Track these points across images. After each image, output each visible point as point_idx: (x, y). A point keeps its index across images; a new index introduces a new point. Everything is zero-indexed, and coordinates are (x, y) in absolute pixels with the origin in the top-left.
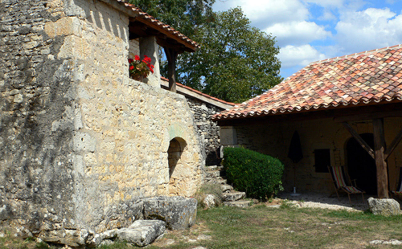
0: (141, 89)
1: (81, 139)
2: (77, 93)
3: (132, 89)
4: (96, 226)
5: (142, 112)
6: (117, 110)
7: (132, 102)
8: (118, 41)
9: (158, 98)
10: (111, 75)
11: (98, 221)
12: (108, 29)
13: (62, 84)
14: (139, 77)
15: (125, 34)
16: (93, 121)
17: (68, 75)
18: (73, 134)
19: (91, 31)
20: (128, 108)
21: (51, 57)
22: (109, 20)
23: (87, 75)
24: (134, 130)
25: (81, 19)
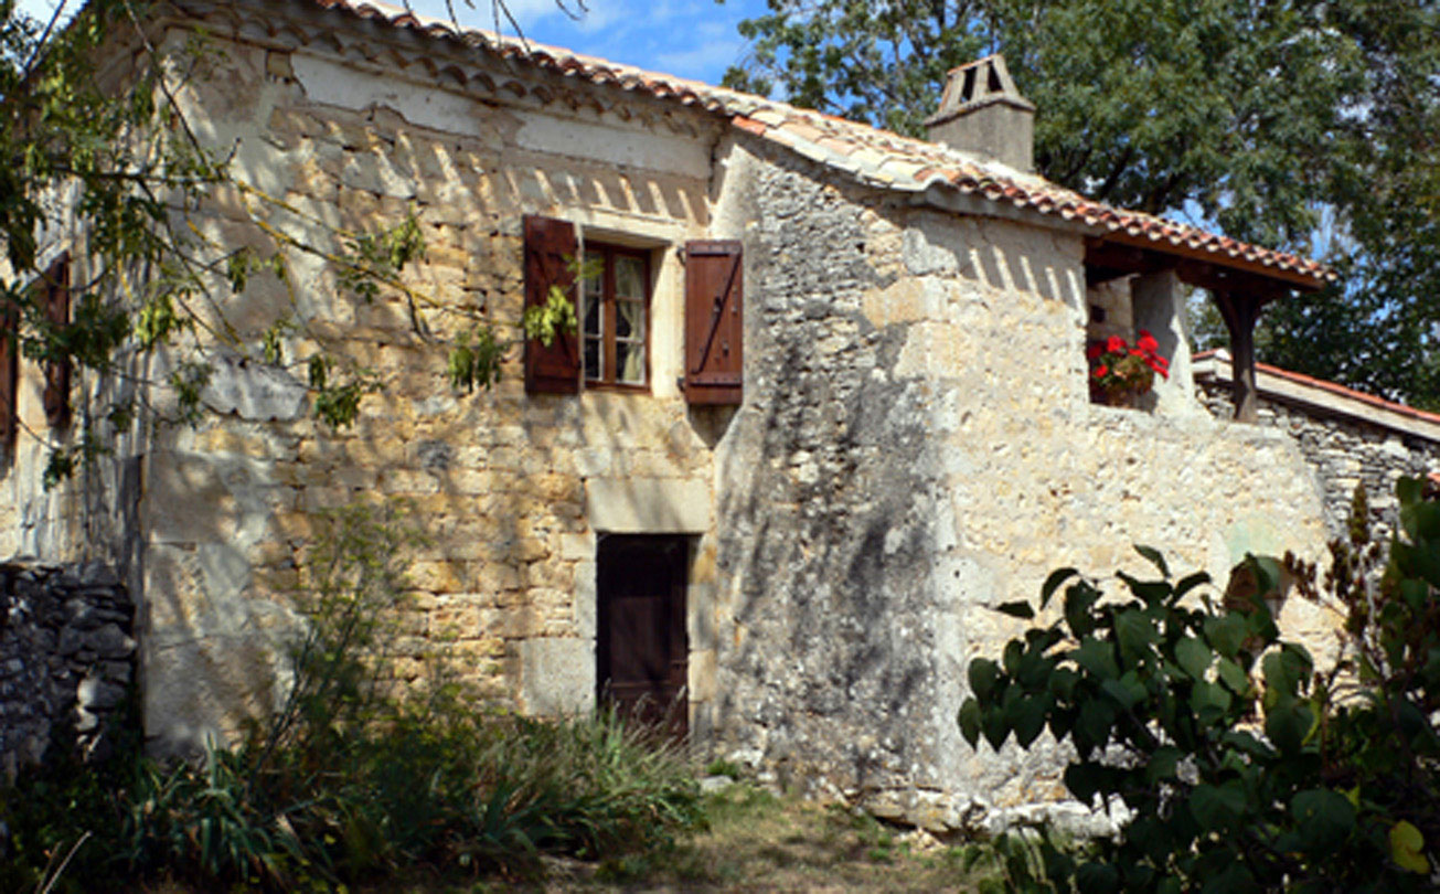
0: (1129, 429)
1: (952, 574)
2: (941, 462)
3: (1100, 434)
4: (996, 788)
5: (1133, 492)
6: (1054, 493)
7: (1102, 467)
8: (1051, 311)
9: (1187, 447)
10: (1034, 403)
11: (1001, 778)
12: (1022, 285)
13: (905, 440)
14: (1123, 395)
15: (1074, 286)
16: (985, 526)
17: (918, 418)
18: (932, 563)
19: (974, 302)
20: (1089, 486)
21: (879, 374)
22: (1024, 261)
23: (967, 415)
24: (1109, 543)
25: (947, 277)
